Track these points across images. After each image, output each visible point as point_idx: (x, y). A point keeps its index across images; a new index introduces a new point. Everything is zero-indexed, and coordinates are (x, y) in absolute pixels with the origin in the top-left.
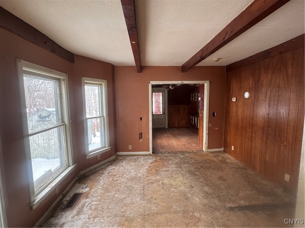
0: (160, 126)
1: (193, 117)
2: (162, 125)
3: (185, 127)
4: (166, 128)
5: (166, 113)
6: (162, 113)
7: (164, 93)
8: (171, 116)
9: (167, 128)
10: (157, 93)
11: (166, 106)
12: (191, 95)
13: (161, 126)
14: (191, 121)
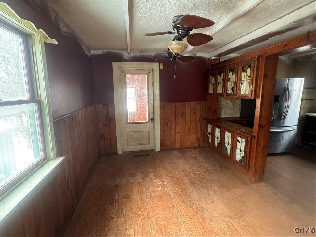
0: (143, 146)
1: (218, 131)
2: (149, 144)
3: (195, 148)
4: (156, 151)
5: (155, 121)
6: (147, 120)
7: (151, 74)
8: (167, 125)
9: (159, 150)
10: (136, 76)
11: (156, 103)
12: (212, 80)
13: (146, 146)
14: (210, 136)
